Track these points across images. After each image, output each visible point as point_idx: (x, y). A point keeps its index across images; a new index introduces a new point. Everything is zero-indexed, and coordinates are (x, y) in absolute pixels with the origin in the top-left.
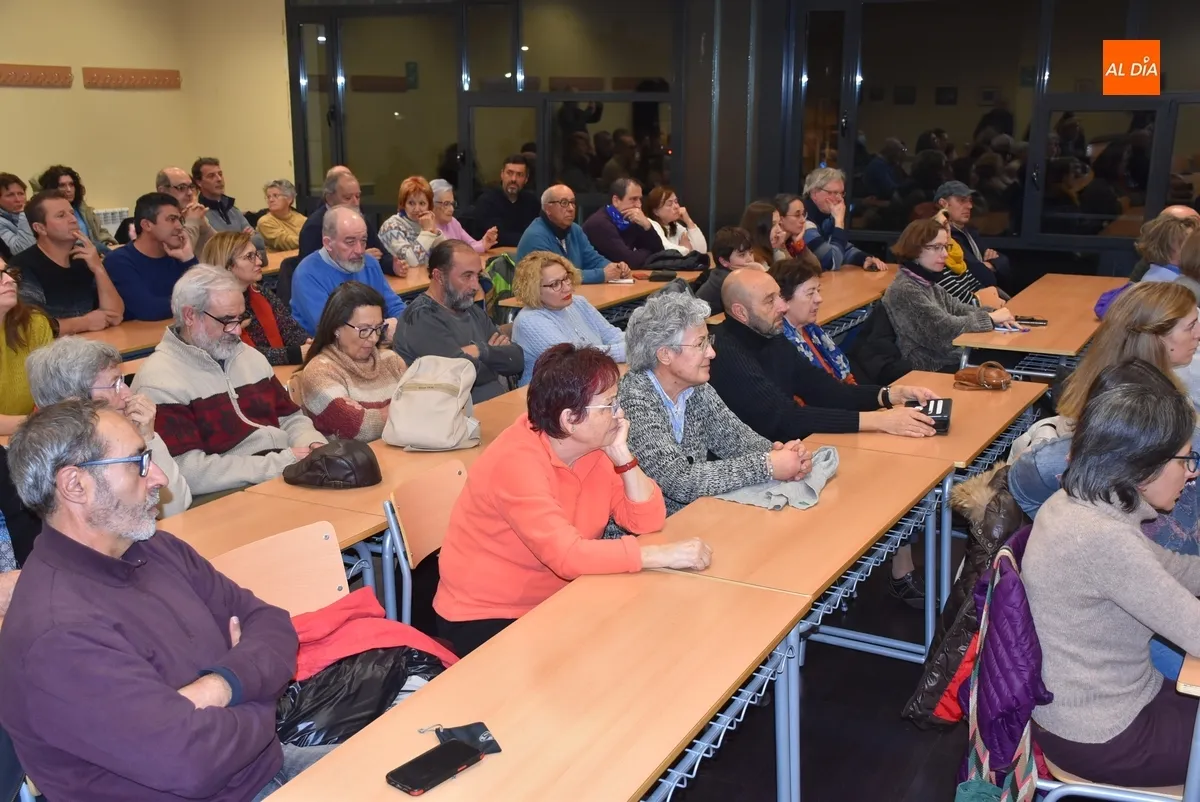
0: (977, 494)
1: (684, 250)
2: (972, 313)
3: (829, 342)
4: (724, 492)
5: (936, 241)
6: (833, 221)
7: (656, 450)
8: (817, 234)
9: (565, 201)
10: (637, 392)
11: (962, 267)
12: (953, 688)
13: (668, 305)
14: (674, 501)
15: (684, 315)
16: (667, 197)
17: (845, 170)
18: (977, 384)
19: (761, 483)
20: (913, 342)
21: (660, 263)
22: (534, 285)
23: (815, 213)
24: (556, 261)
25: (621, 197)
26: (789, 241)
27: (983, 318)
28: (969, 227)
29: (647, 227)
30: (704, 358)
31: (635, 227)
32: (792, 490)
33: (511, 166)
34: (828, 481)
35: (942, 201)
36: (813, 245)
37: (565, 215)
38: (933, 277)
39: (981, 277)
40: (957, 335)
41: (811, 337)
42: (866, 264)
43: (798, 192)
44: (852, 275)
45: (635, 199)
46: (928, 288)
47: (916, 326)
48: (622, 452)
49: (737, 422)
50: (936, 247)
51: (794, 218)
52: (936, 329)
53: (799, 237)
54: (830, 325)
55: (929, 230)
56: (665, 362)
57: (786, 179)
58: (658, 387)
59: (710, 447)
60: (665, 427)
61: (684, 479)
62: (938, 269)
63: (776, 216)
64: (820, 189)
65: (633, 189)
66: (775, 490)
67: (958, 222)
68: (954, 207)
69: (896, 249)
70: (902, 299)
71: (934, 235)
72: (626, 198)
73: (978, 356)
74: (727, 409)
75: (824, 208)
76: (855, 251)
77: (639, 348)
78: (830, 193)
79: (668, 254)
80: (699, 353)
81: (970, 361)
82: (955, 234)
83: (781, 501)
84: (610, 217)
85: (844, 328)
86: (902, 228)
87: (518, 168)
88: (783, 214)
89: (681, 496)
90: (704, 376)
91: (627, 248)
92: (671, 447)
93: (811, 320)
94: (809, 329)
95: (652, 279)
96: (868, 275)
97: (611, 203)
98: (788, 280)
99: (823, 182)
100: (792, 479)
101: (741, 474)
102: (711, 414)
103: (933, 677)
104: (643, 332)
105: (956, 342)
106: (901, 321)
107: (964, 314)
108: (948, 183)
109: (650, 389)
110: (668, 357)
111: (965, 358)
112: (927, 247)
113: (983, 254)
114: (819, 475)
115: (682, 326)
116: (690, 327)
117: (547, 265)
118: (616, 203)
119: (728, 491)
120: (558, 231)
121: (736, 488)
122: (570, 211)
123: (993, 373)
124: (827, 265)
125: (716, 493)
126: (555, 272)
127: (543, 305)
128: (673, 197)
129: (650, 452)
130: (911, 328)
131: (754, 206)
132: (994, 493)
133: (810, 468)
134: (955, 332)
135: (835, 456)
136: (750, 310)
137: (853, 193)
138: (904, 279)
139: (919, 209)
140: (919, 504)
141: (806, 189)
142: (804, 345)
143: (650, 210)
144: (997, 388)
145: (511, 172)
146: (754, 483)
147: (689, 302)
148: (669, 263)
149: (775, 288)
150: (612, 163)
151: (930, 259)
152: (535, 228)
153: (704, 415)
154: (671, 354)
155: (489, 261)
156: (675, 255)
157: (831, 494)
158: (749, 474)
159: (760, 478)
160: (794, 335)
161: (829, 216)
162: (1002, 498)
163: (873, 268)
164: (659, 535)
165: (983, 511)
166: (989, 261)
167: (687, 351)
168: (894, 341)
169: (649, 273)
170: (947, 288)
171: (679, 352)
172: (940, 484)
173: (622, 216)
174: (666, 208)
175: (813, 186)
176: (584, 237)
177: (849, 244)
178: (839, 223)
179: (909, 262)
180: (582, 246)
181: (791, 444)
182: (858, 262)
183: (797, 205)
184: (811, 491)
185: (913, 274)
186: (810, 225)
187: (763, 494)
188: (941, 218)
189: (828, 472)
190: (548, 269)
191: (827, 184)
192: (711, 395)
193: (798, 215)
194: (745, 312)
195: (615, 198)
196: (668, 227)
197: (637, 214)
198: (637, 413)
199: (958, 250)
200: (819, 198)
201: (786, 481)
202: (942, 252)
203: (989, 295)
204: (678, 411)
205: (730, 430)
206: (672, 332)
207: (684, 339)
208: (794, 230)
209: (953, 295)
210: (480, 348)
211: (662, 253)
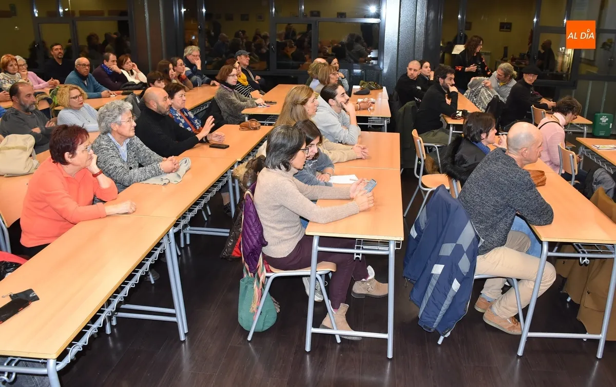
0: (241, 171)
1: (137, 82)
2: (248, 101)
3: (191, 115)
4: (144, 180)
5: (232, 74)
6: (196, 67)
7: (114, 166)
8: (190, 73)
10: (103, 143)
11: (246, 83)
12: (238, 244)
13: (113, 105)
14: (122, 185)
15: (121, 110)
16: (126, 61)
17: (199, 47)
18: (248, 128)
19: (159, 175)
20: (228, 113)
21: (127, 87)
22: (66, 97)
23: (189, 64)
24: (76, 88)
25: (108, 60)
27: (252, 102)
28: (248, 67)
29: (120, 73)
30: (131, 126)
31: (115, 73)
32: (172, 177)
33: (56, 47)
34: (186, 172)
35: (238, 57)
36: (189, 77)
37: (85, 70)
38: (232, 87)
39: (254, 86)
40: (243, 109)
41: (184, 113)
42: (211, 84)
43: (181, 56)
44: (206, 88)
45: (114, 61)
46: (231, 92)
47: (228, 107)
49: (150, 151)
50: (233, 75)
51: (180, 66)
52: (235, 108)
53: (184, 74)
55: (229, 69)
56: (115, 129)
57: (176, 51)
58: (113, 140)
59: (140, 162)
60: (117, 156)
61: (126, 177)
62: (235, 84)
63: (171, 66)
64: (190, 54)
65: (112, 57)
66: (164, 177)
67: (245, 65)
68: (243, 59)
69: (218, 77)
70: (222, 96)
71: (232, 71)
72: (110, 61)
73: (251, 117)
74: (145, 146)
75: (192, 62)
76: (207, 78)
77: (103, 124)
78: (194, 56)
79: (130, 83)
80: (129, 124)
81: (248, 119)
82: (243, 70)
83: (167, 182)
84: (104, 70)
85: (204, 108)
86: (220, 69)
88: (175, 65)
89: (126, 184)
90: (132, 133)
91: (112, 82)
92: (120, 164)
93: (182, 107)
94: (183, 111)
95: (123, 94)
96: (213, 88)
97: (103, 63)
98: (171, 91)
99: (191, 52)
100: (172, 172)
101: (150, 172)
102: (138, 149)
103: (231, 241)
104: (104, 117)
105: (243, 112)
106: (222, 105)
107: (244, 101)
108: (239, 51)
109: (110, 141)
110: (115, 127)
111: (246, 118)
112: (229, 76)
113: (255, 78)
114: (183, 168)
115: (120, 114)
116: (124, 114)
117: (72, 89)
118: (106, 63)
119: (146, 179)
121: (149, 178)
122: (87, 69)
123: (254, 124)
124: (195, 85)
125: (141, 181)
126: (75, 93)
127: (70, 107)
128: (129, 60)
129: (112, 167)
130: (226, 108)
131: (162, 62)
132: (246, 170)
133: (179, 167)
134: (242, 108)
135: (189, 161)
138: (222, 89)
139: (228, 61)
140: (223, 176)
141: (185, 55)
142: (180, 117)
143: (120, 65)
144: (255, 129)
146: (156, 175)
147: (123, 104)
148: (130, 87)
150: (109, 46)
151: (231, 80)
152: (72, 75)
153: (135, 149)
154: (117, 126)
155: (51, 91)
156: (133, 84)
157: (189, 176)
158: (153, 172)
159: (158, 173)
160: (175, 113)
161: (195, 65)
162: (249, 171)
163: (214, 85)
164: (115, 201)
165: (243, 176)
166: (257, 80)
167: (124, 124)
168: (220, 113)
169: (122, 92)
170: (240, 92)
171: (120, 125)
172: (232, 167)
173: (109, 68)
174: (125, 65)
175: (187, 53)
176: (93, 78)
177: (204, 76)
178: (199, 67)
179: (223, 82)
180: (93, 82)
181: (170, 158)
182: (208, 83)
183: (180, 61)
184: (179, 176)
185: (225, 87)
186: (187, 69)
187: (160, 179)
188: (237, 65)
189: (186, 168)
191: (193, 52)
192: (137, 141)
193: (181, 65)
195: (105, 61)
196: (129, 72)
197: (115, 68)
198: (104, 151)
199: (244, 76)
200: (190, 58)
201: (169, 173)
203: (255, 93)
204: (123, 149)
205: (147, 154)
206: (116, 116)
207: (122, 119)
208: (181, 71)
209: (242, 94)
210: (41, 129)
211: (127, 83)
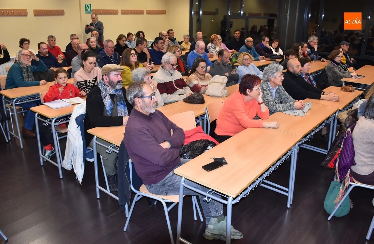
0: (344, 116)
1: (278, 54)
2: (346, 73)
3: (311, 77)
4: (283, 111)
5: (339, 55)
6: (314, 49)
8: (310, 52)
9: (251, 41)
10: (265, 86)
11: (345, 62)
12: (333, 160)
13: (273, 66)
14: (271, 113)
15: (277, 69)
17: (318, 37)
18: (347, 90)
19: (292, 110)
20: (332, 79)
21: (272, 57)
22: (241, 59)
23: (310, 47)
24: (247, 54)
25: (264, 41)
26: (303, 54)
27: (349, 75)
28: (347, 52)
29: (270, 48)
30: (281, 79)
31: (267, 48)
32: (300, 112)
33: (236, 32)
34: (308, 110)
35: (342, 46)
36: (309, 55)
37: (251, 44)
38: (338, 64)
39: (349, 65)
40: (342, 78)
41: (307, 76)
42: (322, 60)
45: (267, 41)
46: (336, 66)
47: (333, 75)
48: (260, 100)
49: (288, 95)
50: (339, 57)
51: (305, 48)
52: (337, 76)
53: (306, 53)
54: (312, 74)
55: (338, 53)
56: (272, 80)
57: (304, 39)
58: (270, 86)
59: (281, 100)
60: (271, 95)
61: (274, 107)
62: (339, 62)
63: (300, 47)
64: (312, 41)
65: (267, 39)
66: (295, 111)
67: (345, 51)
68: (345, 47)
69: (329, 57)
70: (330, 69)
71: (339, 54)
72: (265, 41)
73: (347, 83)
74: (285, 92)
75: (312, 46)
76: (319, 57)
77: (266, 76)
78: (314, 42)
79: (274, 55)
80: (280, 78)
81: (345, 85)
82: (344, 54)
83: (297, 114)
84: (261, 46)
85: (315, 75)
86: (331, 52)
87: (238, 32)
88: (302, 47)
89: (273, 111)
90: (281, 84)
91: (264, 53)
92: (272, 100)
93: (307, 72)
94: (307, 74)
95: (270, 60)
96: (322, 62)
97: (261, 42)
98: (303, 62)
99: (312, 40)
100: (300, 109)
101: (288, 107)
102: (282, 93)
103: (329, 157)
104: (267, 72)
105: (342, 80)
106: (329, 74)
107: (345, 73)
108: (343, 42)
109: (268, 86)
110: (272, 79)
111: (344, 84)
112: (337, 56)
113: (350, 59)
114: (306, 108)
115: (276, 71)
116: (278, 72)
117: (245, 55)
118: (263, 42)
119: (284, 111)
120: (248, 48)
121: (286, 110)
122: (252, 44)
123: (350, 88)
124: (312, 60)
125: (281, 111)
126: (247, 57)
127: (243, 64)
129: (267, 101)
130: (331, 76)
131: (295, 44)
132: (348, 116)
133: (304, 107)
134: (342, 77)
135: (311, 104)
136: (293, 69)
137: (319, 43)
138: (331, 64)
139: (335, 47)
140: (329, 117)
141: (308, 41)
142: (305, 78)
144: (351, 91)
145: (236, 34)
146: (291, 109)
147: (278, 66)
148: (274, 57)
149: (300, 64)
150: (262, 33)
151: (337, 59)
152: (243, 47)
153: (280, 93)
154: (273, 78)
155: (232, 55)
157: (309, 113)
158: (290, 107)
159: (292, 108)
160: (303, 75)
161: (313, 48)
162: (350, 117)
163: (323, 61)
164: (267, 120)
165: (345, 120)
166: (352, 61)
167: (277, 77)
168: (327, 78)
169: (269, 59)
171: (275, 78)
172: (335, 113)
173: (264, 45)
175: (310, 41)
176: (255, 50)
177: (318, 55)
178: (316, 50)
179: (332, 60)
180: (254, 52)
181: (300, 101)
182: (320, 59)
183: (306, 45)
184: (304, 112)
185: (333, 63)
186: (309, 50)
187: (292, 112)
188: (341, 50)
189: (308, 108)
190: (245, 56)
191: (314, 40)
192: (282, 88)
193: (306, 47)
194: (292, 69)
195: (262, 41)
197: (267, 45)
198: (264, 91)
199: (344, 58)
200: (311, 43)
201: (298, 110)
202: (341, 58)
203: (351, 69)
204: (274, 92)
205: (286, 97)
206: (274, 73)
207: (277, 75)
208: (305, 51)
209: (343, 69)
210: (229, 74)
211: (273, 55)
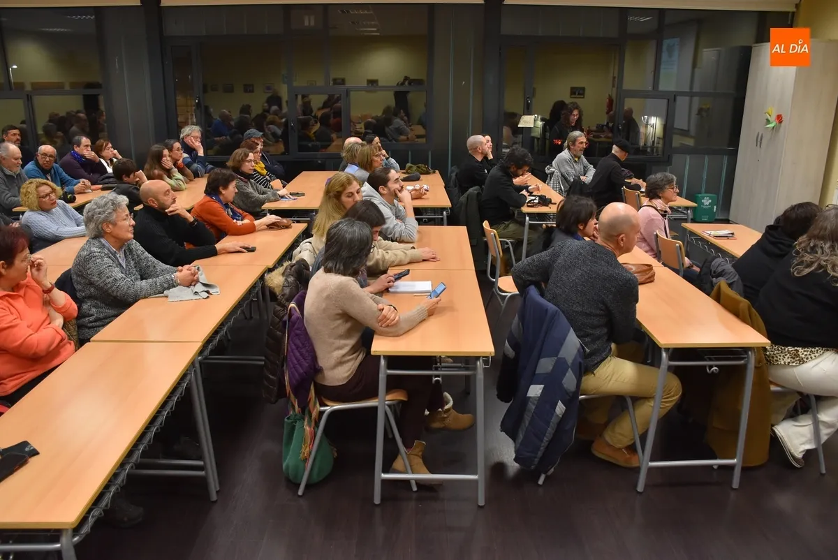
0: (277, 279)
2: (269, 193)
5: (249, 158)
6: (197, 152)
7: (113, 278)
8: (189, 160)
10: (95, 249)
11: (264, 171)
15: (114, 204)
16: (106, 146)
21: (107, 180)
23: (187, 149)
24: (44, 183)
25: (79, 146)
27: (275, 195)
29: (97, 161)
30: (129, 226)
33: (13, 132)
36: (188, 165)
40: (263, 204)
43: (178, 139)
45: (87, 146)
46: (247, 182)
49: (154, 259)
51: (176, 152)
53: (180, 161)
55: (245, 154)
56: (108, 231)
58: (107, 245)
61: (131, 292)
62: (251, 172)
63: (166, 152)
64: (188, 136)
65: (85, 141)
69: (229, 163)
71: (247, 155)
74: (147, 253)
75: (191, 146)
77: (93, 225)
78: (194, 137)
80: (126, 223)
84: (75, 157)
86: (231, 154)
88: (171, 150)
90: (131, 236)
92: (121, 275)
95: (103, 189)
97: (73, 150)
99: (190, 132)
100: (190, 285)
101: (161, 285)
102: (138, 256)
107: (263, 193)
108: (249, 130)
110: (109, 228)
112: (244, 162)
115: (114, 210)
116: (119, 210)
117: (39, 185)
118: (77, 149)
120: (44, 169)
124: (196, 175)
126: (45, 190)
127: (40, 209)
128: (110, 145)
131: (155, 147)
136: (158, 200)
141: (182, 136)
147: (116, 198)
153: (135, 257)
154: (111, 226)
161: (195, 150)
165: (281, 287)
167: (119, 223)
169: (101, 186)
170: (257, 182)
171: (115, 224)
172: (262, 277)
173: (80, 155)
174: (106, 151)
175: (185, 134)
176: (61, 170)
177: (207, 163)
178: (201, 153)
180: (60, 175)
181: (187, 267)
183: (177, 145)
185: (239, 176)
186: (186, 155)
190: (40, 188)
191: (192, 133)
192: (137, 247)
193: (178, 149)
194: (155, 202)
195: (75, 146)
198: (98, 260)
199: (261, 163)
200: (188, 140)
201: (187, 286)
202: (253, 164)
203: (277, 183)
205: (150, 263)
206: (109, 214)
208: (177, 158)
209: (260, 184)
211: (107, 175)
